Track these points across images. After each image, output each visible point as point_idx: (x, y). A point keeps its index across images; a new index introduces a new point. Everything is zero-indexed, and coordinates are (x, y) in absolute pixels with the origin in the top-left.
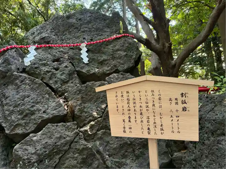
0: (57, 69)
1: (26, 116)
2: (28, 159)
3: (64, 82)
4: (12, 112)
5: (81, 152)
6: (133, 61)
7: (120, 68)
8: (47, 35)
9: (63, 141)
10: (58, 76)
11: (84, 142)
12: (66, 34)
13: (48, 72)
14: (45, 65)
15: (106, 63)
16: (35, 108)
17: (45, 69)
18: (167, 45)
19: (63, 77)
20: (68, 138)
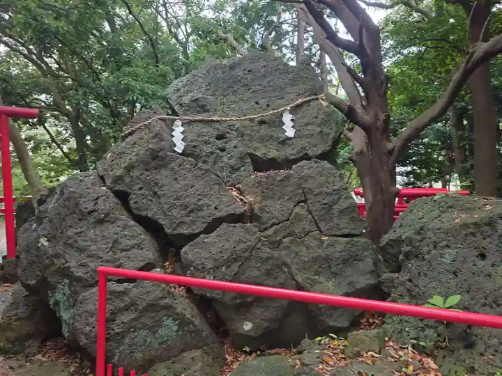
0: (223, 150)
1: (192, 211)
2: (202, 264)
3: (234, 169)
4: (172, 206)
5: (264, 261)
6: (330, 142)
7: (310, 153)
8: (201, 95)
9: (242, 246)
10: (225, 159)
11: (268, 250)
12: (228, 94)
13: (212, 153)
14: (206, 143)
15: (290, 142)
16: (201, 202)
17: (207, 149)
18: (382, 117)
19: (233, 162)
20: (249, 243)
